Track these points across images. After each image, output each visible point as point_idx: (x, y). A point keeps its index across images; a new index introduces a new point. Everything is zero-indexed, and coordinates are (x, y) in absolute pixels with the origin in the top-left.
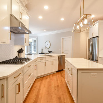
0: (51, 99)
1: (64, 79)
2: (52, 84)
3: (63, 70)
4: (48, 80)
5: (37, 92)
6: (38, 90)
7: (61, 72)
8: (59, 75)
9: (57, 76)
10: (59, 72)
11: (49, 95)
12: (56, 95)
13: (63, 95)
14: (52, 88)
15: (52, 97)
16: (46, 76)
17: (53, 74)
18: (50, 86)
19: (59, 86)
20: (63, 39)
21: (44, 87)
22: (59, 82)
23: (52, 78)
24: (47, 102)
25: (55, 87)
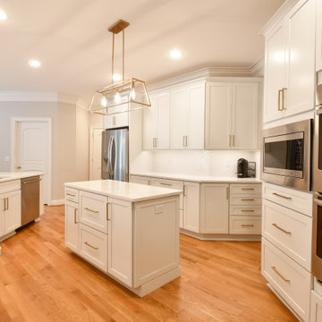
0: (54, 304)
1: (57, 243)
2: (26, 268)
3: (33, 223)
7: (32, 228)
8: (29, 239)
9: (27, 241)
10: (27, 231)
11: (39, 297)
12: (60, 289)
13: (79, 281)
14: (35, 279)
15: (51, 298)
17: (6, 240)
18: (24, 275)
19: (53, 265)
21: (6, 284)
22: (42, 255)
23: (14, 253)
24: (49, 314)
25: (41, 272)
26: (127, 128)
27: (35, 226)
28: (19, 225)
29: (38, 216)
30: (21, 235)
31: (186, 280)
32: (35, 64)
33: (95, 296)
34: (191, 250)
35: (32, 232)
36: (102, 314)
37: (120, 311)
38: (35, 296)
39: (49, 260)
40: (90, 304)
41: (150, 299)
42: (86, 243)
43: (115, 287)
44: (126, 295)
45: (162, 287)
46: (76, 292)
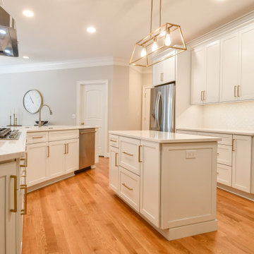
0: (90, 230)
1: (105, 186)
2: (76, 201)
3: (89, 168)
4: (59, 193)
5: (41, 223)
6: (42, 219)
7: (87, 173)
8: (84, 180)
9: (82, 182)
10: (83, 175)
12: (98, 220)
13: (115, 217)
14: (81, 209)
15: (89, 226)
16: (47, 186)
17: (67, 180)
18: (73, 205)
19: (98, 202)
20: (82, 85)
21: (59, 210)
22: (91, 194)
23: (70, 189)
24: (84, 237)
25: (87, 205)
26: (174, 82)
27: (91, 171)
28: (77, 168)
29: (93, 163)
30: (78, 177)
31: (223, 234)
32: (91, 30)
33: (126, 231)
34: (237, 209)
35: (88, 175)
36: (128, 246)
37: (145, 247)
38: (77, 222)
39: (95, 198)
40: (120, 236)
41: (178, 244)
42: (124, 185)
43: (146, 227)
44: (154, 235)
45: (193, 237)
46: (110, 225)
